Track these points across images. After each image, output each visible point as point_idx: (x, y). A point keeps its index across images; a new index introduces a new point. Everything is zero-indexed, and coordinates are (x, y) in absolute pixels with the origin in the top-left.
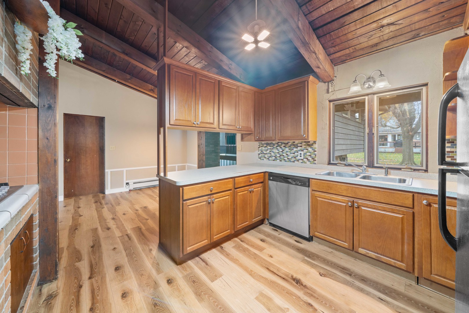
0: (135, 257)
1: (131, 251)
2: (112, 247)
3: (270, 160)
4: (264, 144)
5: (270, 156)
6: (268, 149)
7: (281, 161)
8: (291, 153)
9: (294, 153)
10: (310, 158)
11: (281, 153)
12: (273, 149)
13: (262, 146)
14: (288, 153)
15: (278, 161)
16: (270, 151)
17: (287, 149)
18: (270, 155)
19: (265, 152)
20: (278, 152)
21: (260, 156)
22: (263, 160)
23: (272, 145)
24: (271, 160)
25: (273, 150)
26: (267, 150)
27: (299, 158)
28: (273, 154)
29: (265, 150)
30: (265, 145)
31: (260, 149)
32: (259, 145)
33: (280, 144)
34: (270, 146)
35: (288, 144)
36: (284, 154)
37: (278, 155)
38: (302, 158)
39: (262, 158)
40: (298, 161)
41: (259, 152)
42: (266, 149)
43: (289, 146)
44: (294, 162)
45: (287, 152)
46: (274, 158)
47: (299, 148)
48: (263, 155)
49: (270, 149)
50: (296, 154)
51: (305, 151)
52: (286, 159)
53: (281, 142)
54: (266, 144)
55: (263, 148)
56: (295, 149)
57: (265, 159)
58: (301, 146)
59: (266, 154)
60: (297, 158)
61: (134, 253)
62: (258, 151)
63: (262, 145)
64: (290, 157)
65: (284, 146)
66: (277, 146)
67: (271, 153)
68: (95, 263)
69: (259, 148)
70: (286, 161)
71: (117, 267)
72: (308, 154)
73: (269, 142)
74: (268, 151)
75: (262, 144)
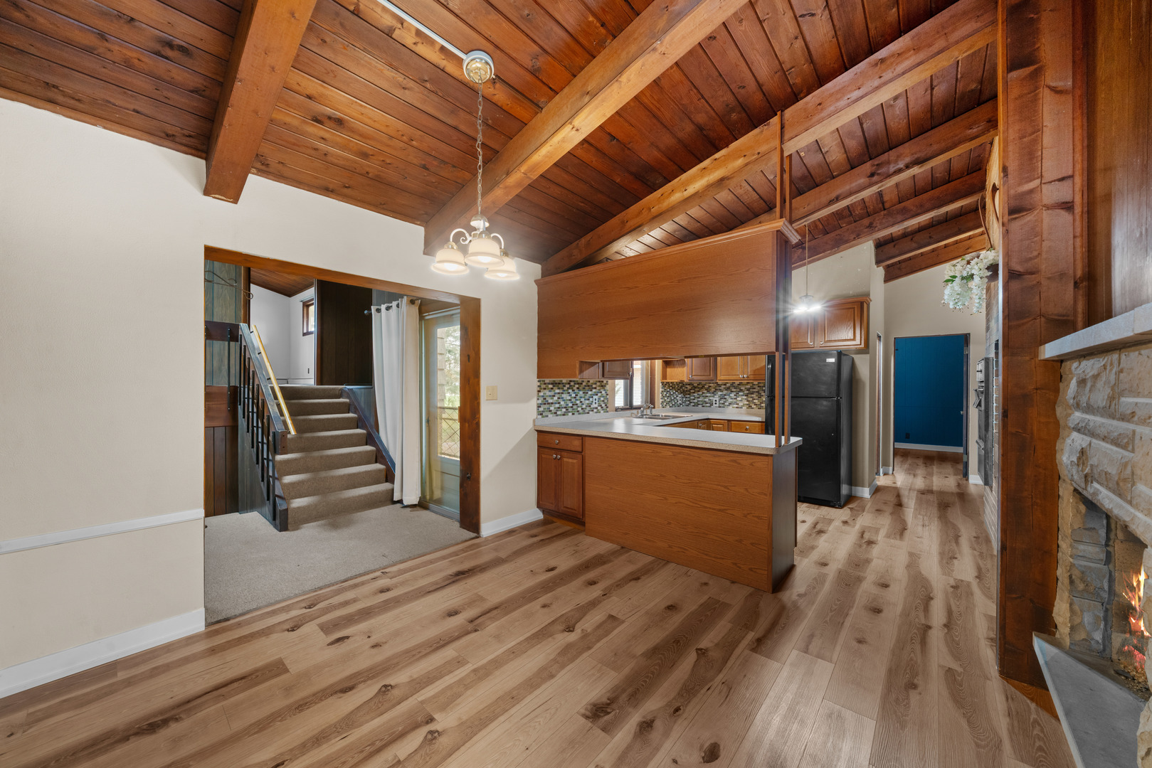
0: (836, 605)
1: (832, 616)
2: (864, 647)
3: (557, 415)
4: (549, 384)
5: (559, 408)
6: (555, 393)
7: (573, 414)
8: (585, 400)
9: (588, 400)
10: (603, 405)
11: (573, 400)
12: (562, 393)
13: (545, 389)
14: (582, 400)
15: (570, 414)
16: (559, 398)
17: (581, 393)
18: (557, 406)
19: (550, 401)
20: (569, 398)
21: (541, 409)
22: (547, 416)
23: (561, 386)
24: (560, 415)
25: (563, 396)
26: (554, 396)
27: (594, 405)
28: (562, 403)
29: (550, 396)
30: (550, 386)
31: (541, 394)
32: (539, 386)
33: (572, 384)
34: (559, 388)
35: (582, 384)
36: (578, 402)
37: (570, 405)
38: (596, 406)
39: (544, 414)
40: (593, 411)
41: (540, 402)
42: (552, 393)
43: (584, 388)
44: (588, 413)
45: (581, 397)
46: (564, 410)
47: (594, 390)
48: (546, 406)
49: (559, 393)
50: (591, 399)
51: (599, 394)
52: (579, 409)
53: (574, 381)
54: (552, 384)
55: (548, 393)
56: (590, 393)
57: (550, 416)
58: (595, 388)
59: (552, 403)
60: (592, 406)
61: (831, 610)
62: (538, 399)
63: (544, 386)
64: (584, 406)
65: (578, 388)
66: (569, 388)
67: (560, 400)
68: (913, 643)
69: (539, 391)
70: (580, 414)
71: (876, 613)
72: (602, 399)
73: (557, 380)
74: (556, 398)
75: (545, 384)
